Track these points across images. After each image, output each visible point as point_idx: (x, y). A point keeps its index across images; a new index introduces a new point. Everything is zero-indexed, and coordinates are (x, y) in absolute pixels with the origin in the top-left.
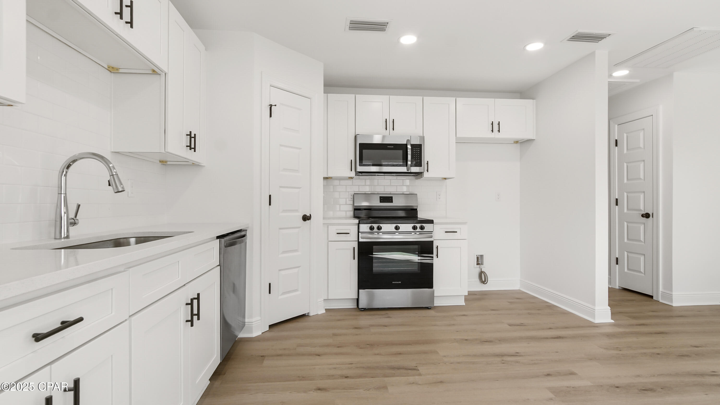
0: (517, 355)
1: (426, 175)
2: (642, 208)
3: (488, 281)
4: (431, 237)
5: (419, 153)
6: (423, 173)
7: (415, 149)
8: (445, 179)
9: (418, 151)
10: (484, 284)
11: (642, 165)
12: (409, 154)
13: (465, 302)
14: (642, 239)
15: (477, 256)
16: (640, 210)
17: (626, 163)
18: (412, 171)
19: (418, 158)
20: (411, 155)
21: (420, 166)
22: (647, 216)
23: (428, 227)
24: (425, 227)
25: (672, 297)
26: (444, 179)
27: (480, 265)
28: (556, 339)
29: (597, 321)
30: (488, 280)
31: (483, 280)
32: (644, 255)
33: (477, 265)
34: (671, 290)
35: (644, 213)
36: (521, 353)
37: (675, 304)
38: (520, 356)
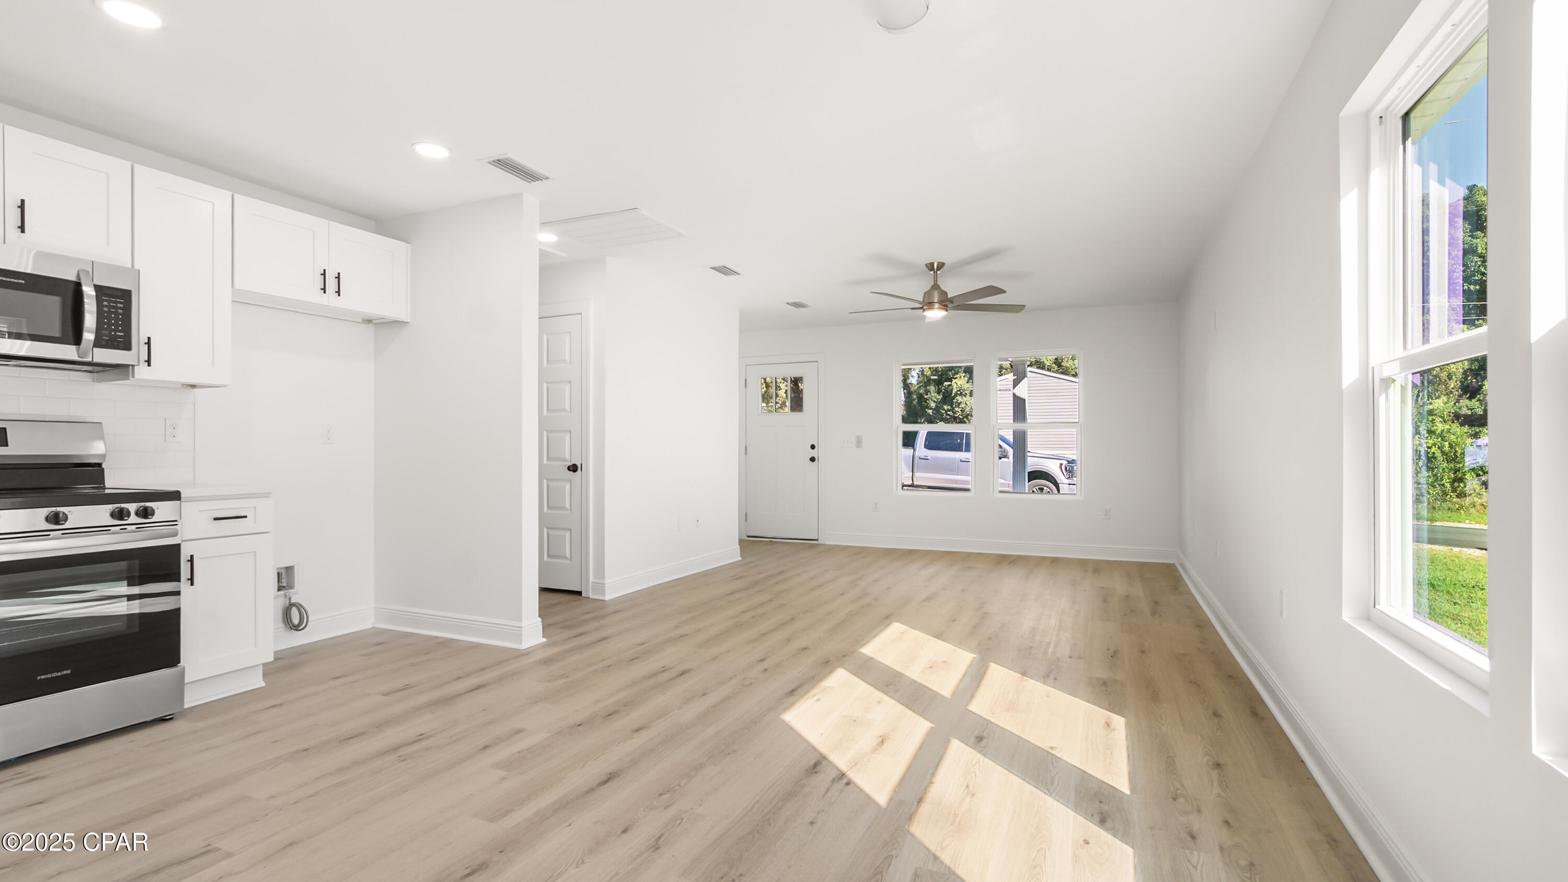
0: (421, 738)
1: (141, 372)
2: (567, 456)
3: (309, 624)
4: (175, 534)
5: (121, 311)
6: (131, 367)
7: (109, 302)
8: (193, 386)
9: (121, 308)
10: (297, 630)
11: (567, 388)
12: (90, 312)
13: (263, 680)
14: (568, 506)
15: (279, 571)
16: (564, 460)
17: (546, 383)
18: (96, 360)
19: (120, 325)
20: (96, 315)
21: (127, 346)
22: (573, 468)
23: (162, 510)
24: (156, 511)
25: (604, 587)
26: (190, 388)
27: (287, 590)
28: (475, 691)
29: (526, 645)
30: (310, 620)
31: (296, 621)
32: (570, 530)
33: (278, 590)
34: (604, 578)
35: (571, 464)
36: (427, 733)
37: (608, 597)
38: (428, 737)
